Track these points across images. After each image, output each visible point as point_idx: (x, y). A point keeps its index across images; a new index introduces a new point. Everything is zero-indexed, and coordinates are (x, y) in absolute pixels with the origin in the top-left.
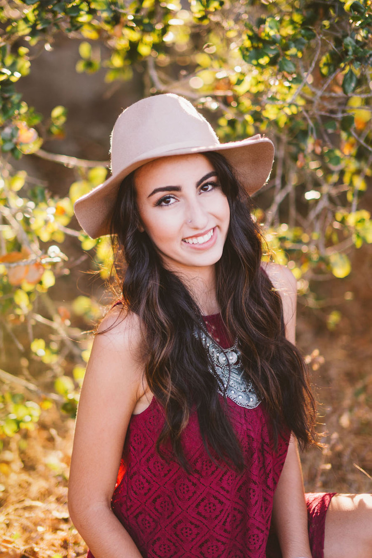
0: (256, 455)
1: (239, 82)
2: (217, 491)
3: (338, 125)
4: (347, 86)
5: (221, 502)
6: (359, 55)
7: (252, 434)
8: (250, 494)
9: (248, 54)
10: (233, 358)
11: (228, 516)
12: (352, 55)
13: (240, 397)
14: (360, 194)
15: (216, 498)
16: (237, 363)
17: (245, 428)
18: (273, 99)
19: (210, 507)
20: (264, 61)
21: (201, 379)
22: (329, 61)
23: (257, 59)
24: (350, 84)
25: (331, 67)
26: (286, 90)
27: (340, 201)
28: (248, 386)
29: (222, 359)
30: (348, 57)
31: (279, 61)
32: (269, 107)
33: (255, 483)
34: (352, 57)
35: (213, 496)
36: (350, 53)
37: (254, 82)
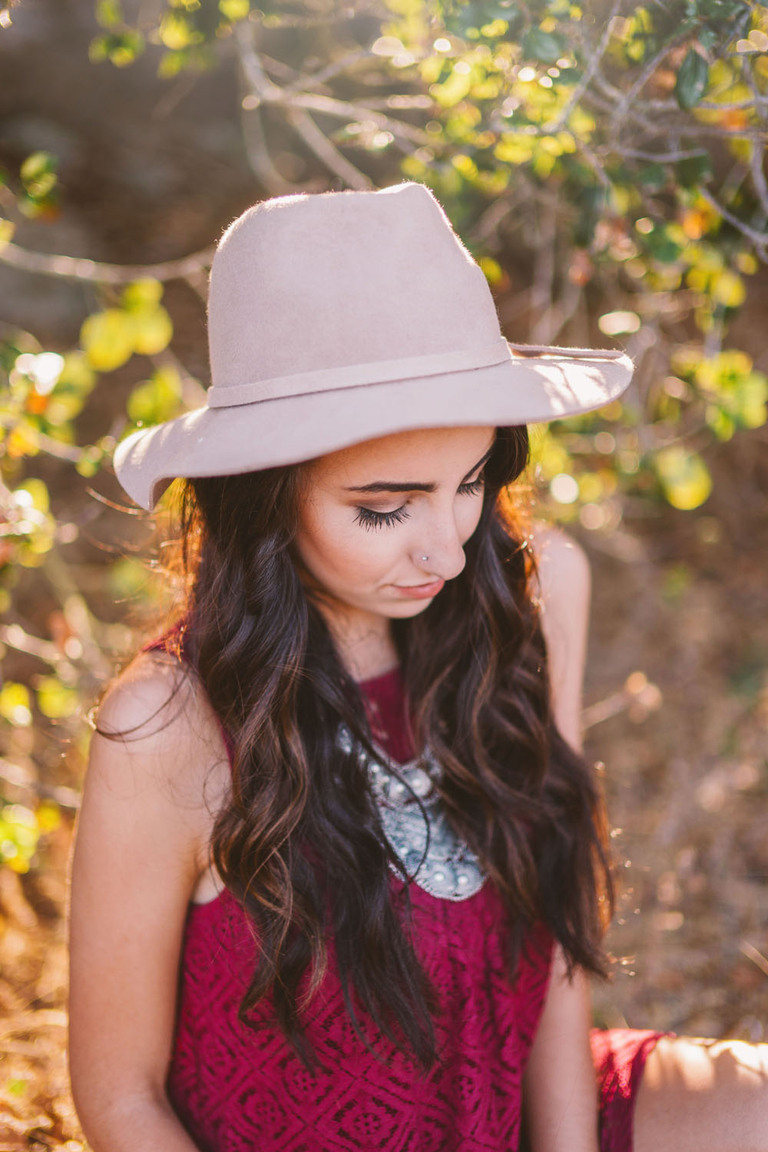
0: (471, 1005)
1: (444, 77)
2: (380, 1088)
3: (670, 174)
4: (685, 90)
5: (391, 1111)
6: (713, 15)
7: (461, 956)
8: (462, 1088)
9: (459, 13)
10: (421, 784)
11: (410, 1137)
12: (696, 16)
13: (439, 878)
14: (728, 314)
15: (379, 1102)
16: (429, 795)
17: (442, 941)
18: (519, 119)
19: (367, 1124)
20: (497, 27)
21: (349, 849)
22: (646, 28)
23: (479, 27)
24: (692, 84)
25: (650, 41)
26: (545, 98)
27: (683, 330)
28: (456, 846)
29: (397, 789)
30: (685, 22)
31: (523, 36)
32: (509, 133)
33: (472, 1064)
34: (695, 21)
35: (374, 1099)
36: (691, 12)
37: (478, 75)
